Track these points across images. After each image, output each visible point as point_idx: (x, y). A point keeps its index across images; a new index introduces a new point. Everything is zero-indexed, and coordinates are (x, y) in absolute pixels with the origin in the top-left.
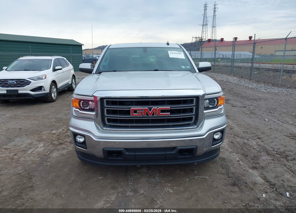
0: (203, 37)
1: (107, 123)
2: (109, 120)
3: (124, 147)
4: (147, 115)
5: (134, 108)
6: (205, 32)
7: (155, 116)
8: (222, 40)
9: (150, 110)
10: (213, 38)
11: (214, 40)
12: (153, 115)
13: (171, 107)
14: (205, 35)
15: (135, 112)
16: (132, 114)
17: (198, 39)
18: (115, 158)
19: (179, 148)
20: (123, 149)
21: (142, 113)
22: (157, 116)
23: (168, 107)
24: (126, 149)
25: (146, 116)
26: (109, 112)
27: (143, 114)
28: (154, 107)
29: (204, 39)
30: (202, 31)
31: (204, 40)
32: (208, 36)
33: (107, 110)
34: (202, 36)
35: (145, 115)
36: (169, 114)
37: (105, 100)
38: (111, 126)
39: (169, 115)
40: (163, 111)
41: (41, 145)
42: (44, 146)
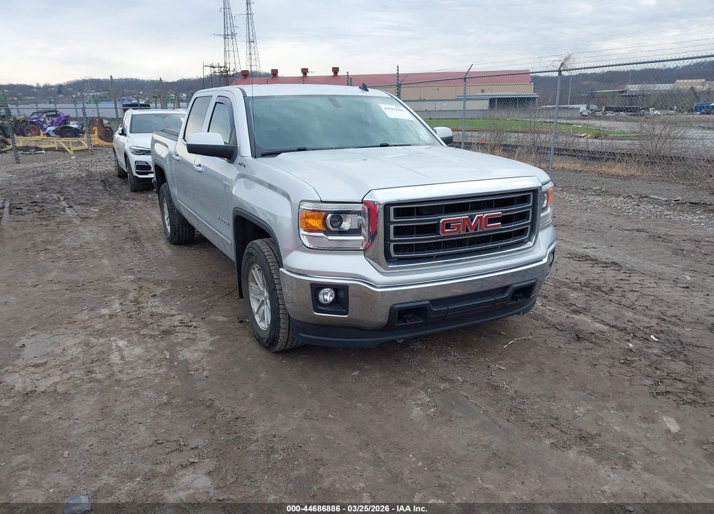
0: (228, 66)
1: (393, 254)
2: (398, 249)
3: (430, 298)
4: (467, 230)
5: (444, 219)
6: (231, 53)
7: (479, 230)
8: (275, 72)
9: (472, 220)
10: (254, 69)
11: (256, 72)
12: (476, 229)
13: (503, 212)
14: (232, 61)
15: (448, 226)
16: (443, 232)
17: (217, 70)
18: (409, 323)
19: (515, 286)
20: (428, 302)
21: (458, 226)
22: (481, 230)
23: (497, 212)
24: (432, 301)
25: (465, 232)
26: (399, 231)
27: (461, 229)
28: (479, 214)
29: (232, 69)
30: (225, 52)
31: (232, 73)
32: (239, 63)
33: (394, 227)
34: (226, 63)
35: (463, 230)
36: (500, 225)
37: (392, 208)
38: (401, 261)
39: (501, 227)
40: (491, 220)
41: (121, 343)
42: (131, 343)
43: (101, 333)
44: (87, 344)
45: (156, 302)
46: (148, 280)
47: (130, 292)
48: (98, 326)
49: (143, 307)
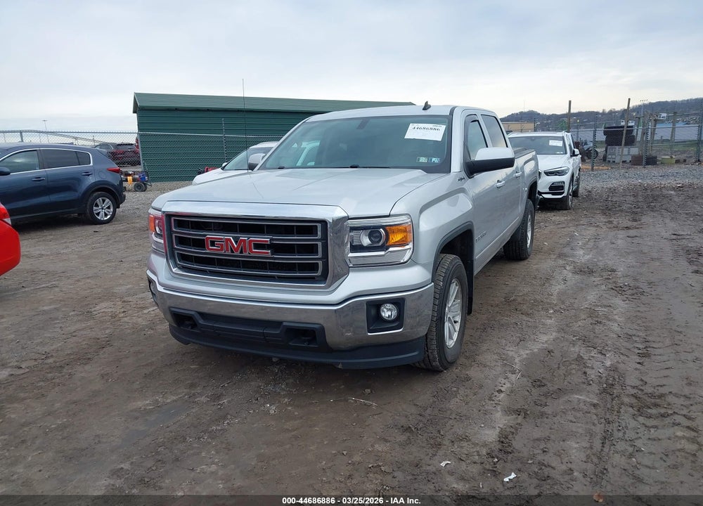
1: (178, 262)
2: (180, 257)
3: (196, 310)
4: (231, 252)
5: (211, 235)
7: (244, 254)
9: (237, 243)
12: (241, 251)
13: (271, 239)
16: (209, 248)
18: (189, 329)
20: (192, 313)
21: (222, 245)
23: (266, 239)
24: (201, 314)
25: (229, 253)
27: (225, 249)
28: (243, 237)
33: (176, 236)
35: (227, 250)
36: (268, 253)
37: (173, 219)
38: (184, 268)
39: (270, 255)
40: (258, 246)
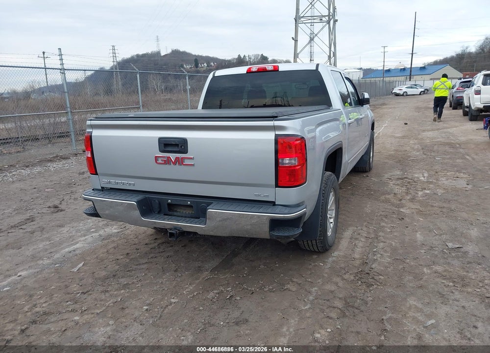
41: (423, 178)
42: (418, 178)
43: (431, 183)
44: (437, 180)
45: (396, 191)
46: (393, 204)
47: (409, 199)
48: (432, 186)
49: (406, 190)
